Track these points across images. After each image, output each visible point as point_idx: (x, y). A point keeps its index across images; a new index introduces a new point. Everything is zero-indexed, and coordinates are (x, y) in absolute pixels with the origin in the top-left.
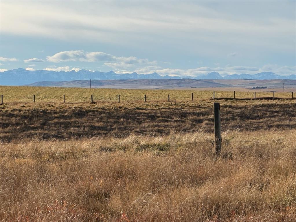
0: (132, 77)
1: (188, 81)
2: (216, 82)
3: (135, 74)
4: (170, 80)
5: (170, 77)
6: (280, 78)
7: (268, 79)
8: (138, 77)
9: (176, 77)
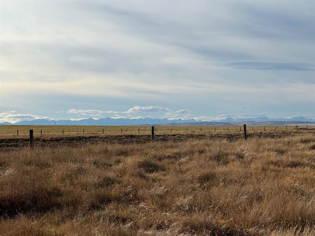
0: (178, 122)
1: (213, 123)
2: (232, 123)
3: (180, 120)
4: (203, 123)
5: (202, 121)
6: (272, 120)
7: (264, 121)
8: (182, 122)
9: (206, 121)
